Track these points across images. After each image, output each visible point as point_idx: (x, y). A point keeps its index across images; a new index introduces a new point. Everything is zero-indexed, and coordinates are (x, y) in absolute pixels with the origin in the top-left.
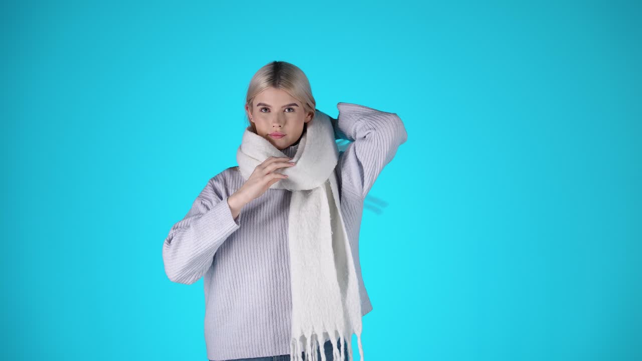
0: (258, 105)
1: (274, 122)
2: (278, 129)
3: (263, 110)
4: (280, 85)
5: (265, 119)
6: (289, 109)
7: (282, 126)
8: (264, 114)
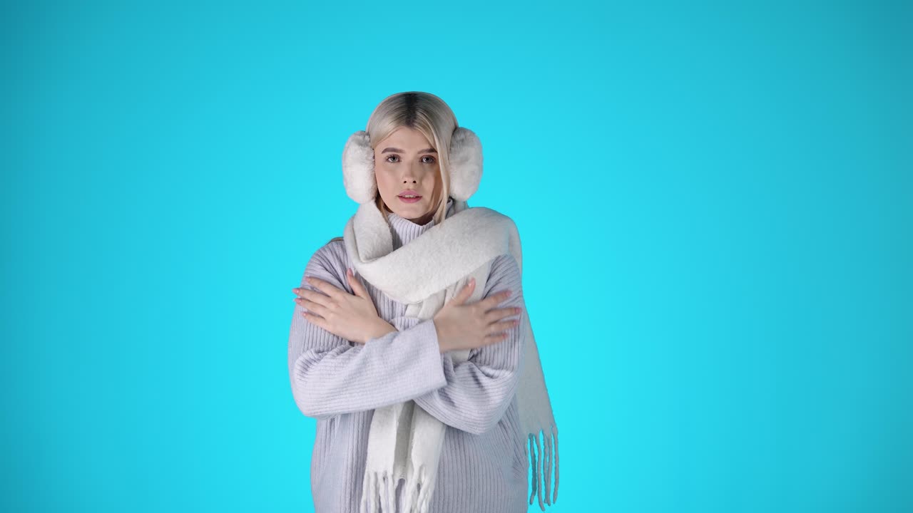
0: (383, 152)
1: (406, 176)
2: (411, 186)
3: (390, 159)
4: (416, 124)
5: (393, 172)
6: (427, 159)
7: (417, 182)
8: (391, 165)
